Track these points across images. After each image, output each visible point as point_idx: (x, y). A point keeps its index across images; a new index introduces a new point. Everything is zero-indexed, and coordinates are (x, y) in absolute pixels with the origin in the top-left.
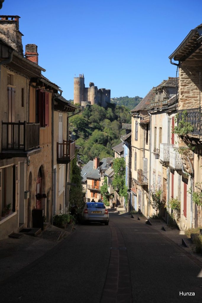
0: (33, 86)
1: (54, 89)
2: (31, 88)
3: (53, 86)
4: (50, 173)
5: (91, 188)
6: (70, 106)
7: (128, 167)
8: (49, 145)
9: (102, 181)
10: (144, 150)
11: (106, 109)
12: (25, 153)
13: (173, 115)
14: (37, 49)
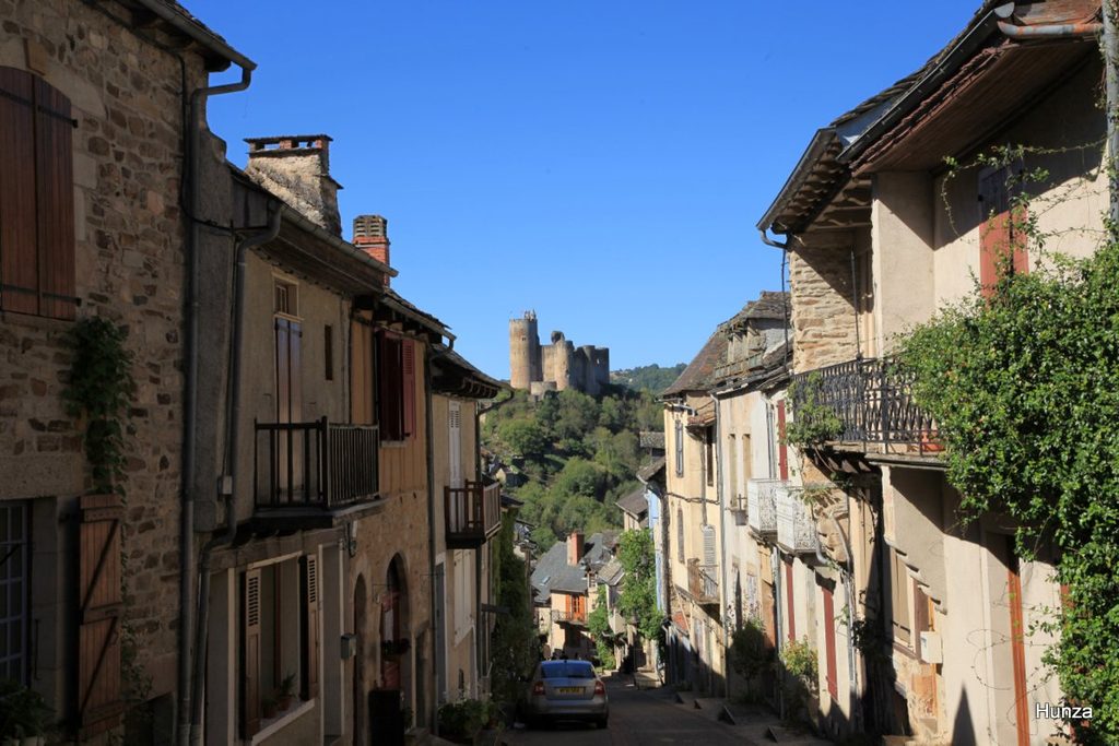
0: (364, 322)
1: (428, 330)
2: (357, 327)
3: (424, 321)
4: (425, 577)
5: (563, 617)
6: (479, 380)
7: (662, 555)
8: (419, 493)
9: (593, 597)
10: (703, 500)
11: (599, 400)
12: (327, 514)
13: (780, 395)
14: (385, 228)
